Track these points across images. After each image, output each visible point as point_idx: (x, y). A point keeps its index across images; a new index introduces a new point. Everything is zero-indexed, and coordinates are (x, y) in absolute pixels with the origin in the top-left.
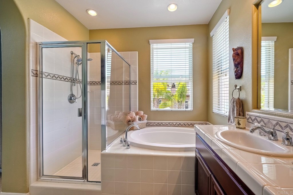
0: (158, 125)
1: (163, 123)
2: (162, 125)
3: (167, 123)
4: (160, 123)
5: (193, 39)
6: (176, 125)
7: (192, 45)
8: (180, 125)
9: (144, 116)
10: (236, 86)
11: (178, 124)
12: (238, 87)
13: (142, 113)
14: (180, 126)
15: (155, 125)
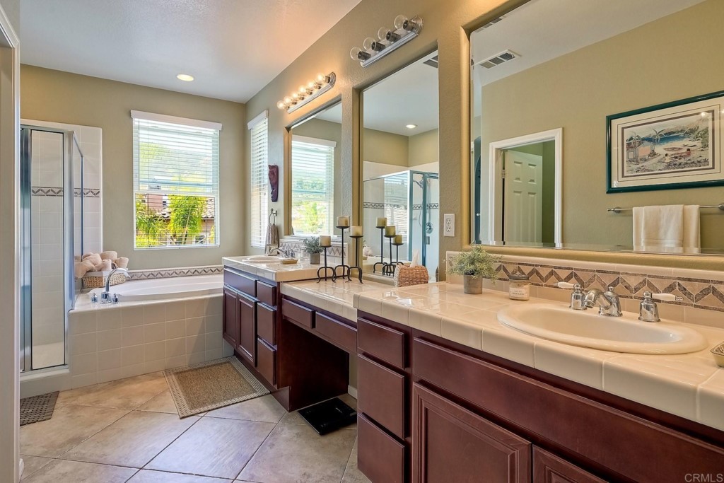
0: (151, 276)
1: (163, 273)
2: (159, 275)
3: (171, 272)
4: (155, 274)
5: (221, 125)
6: (189, 273)
7: (218, 133)
8: (196, 273)
9: (121, 260)
10: (272, 210)
11: (193, 271)
12: (274, 212)
13: (114, 255)
14: (196, 275)
15: (143, 277)
